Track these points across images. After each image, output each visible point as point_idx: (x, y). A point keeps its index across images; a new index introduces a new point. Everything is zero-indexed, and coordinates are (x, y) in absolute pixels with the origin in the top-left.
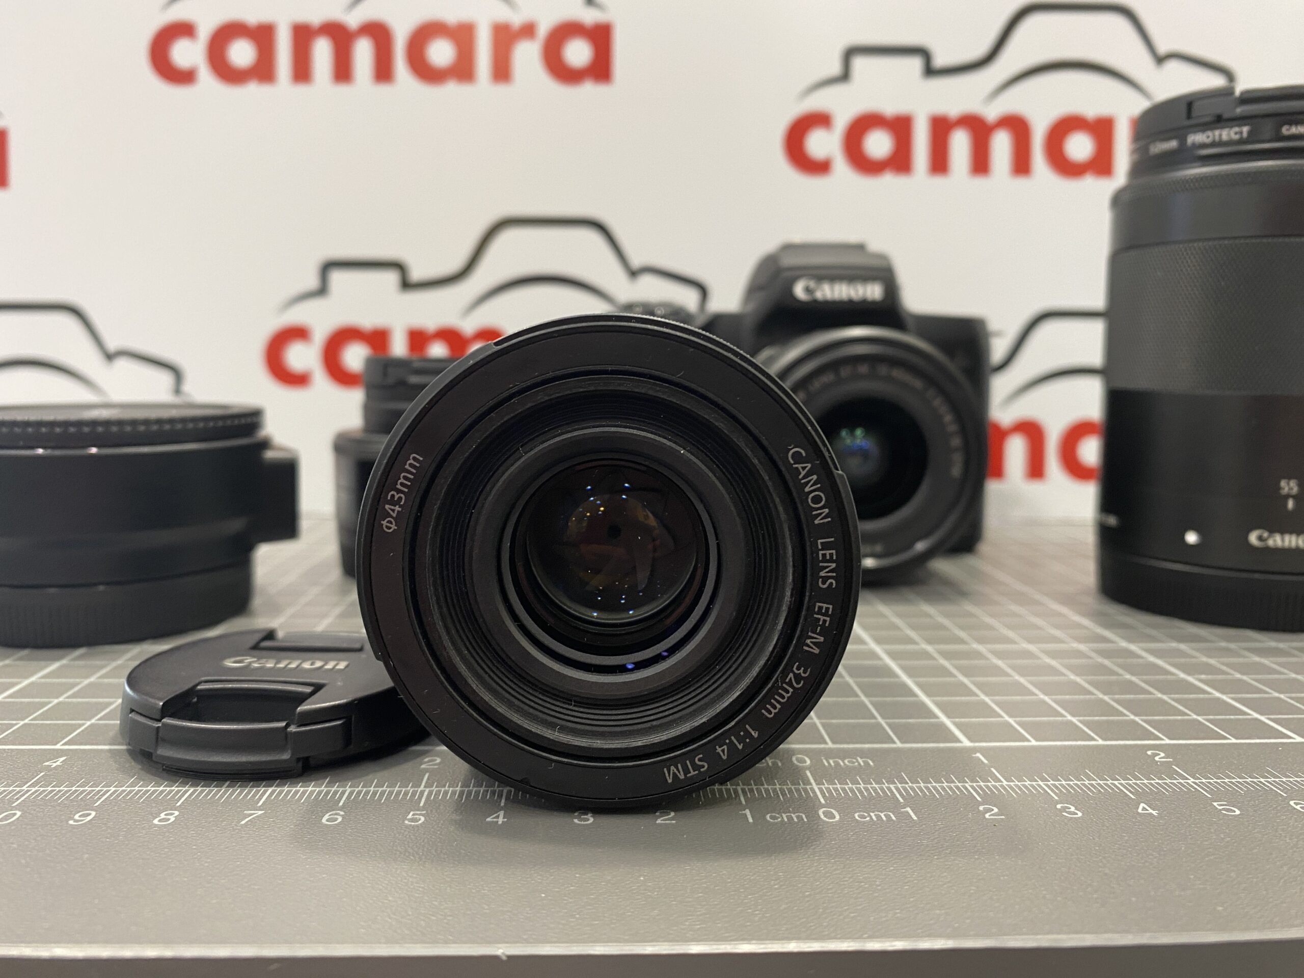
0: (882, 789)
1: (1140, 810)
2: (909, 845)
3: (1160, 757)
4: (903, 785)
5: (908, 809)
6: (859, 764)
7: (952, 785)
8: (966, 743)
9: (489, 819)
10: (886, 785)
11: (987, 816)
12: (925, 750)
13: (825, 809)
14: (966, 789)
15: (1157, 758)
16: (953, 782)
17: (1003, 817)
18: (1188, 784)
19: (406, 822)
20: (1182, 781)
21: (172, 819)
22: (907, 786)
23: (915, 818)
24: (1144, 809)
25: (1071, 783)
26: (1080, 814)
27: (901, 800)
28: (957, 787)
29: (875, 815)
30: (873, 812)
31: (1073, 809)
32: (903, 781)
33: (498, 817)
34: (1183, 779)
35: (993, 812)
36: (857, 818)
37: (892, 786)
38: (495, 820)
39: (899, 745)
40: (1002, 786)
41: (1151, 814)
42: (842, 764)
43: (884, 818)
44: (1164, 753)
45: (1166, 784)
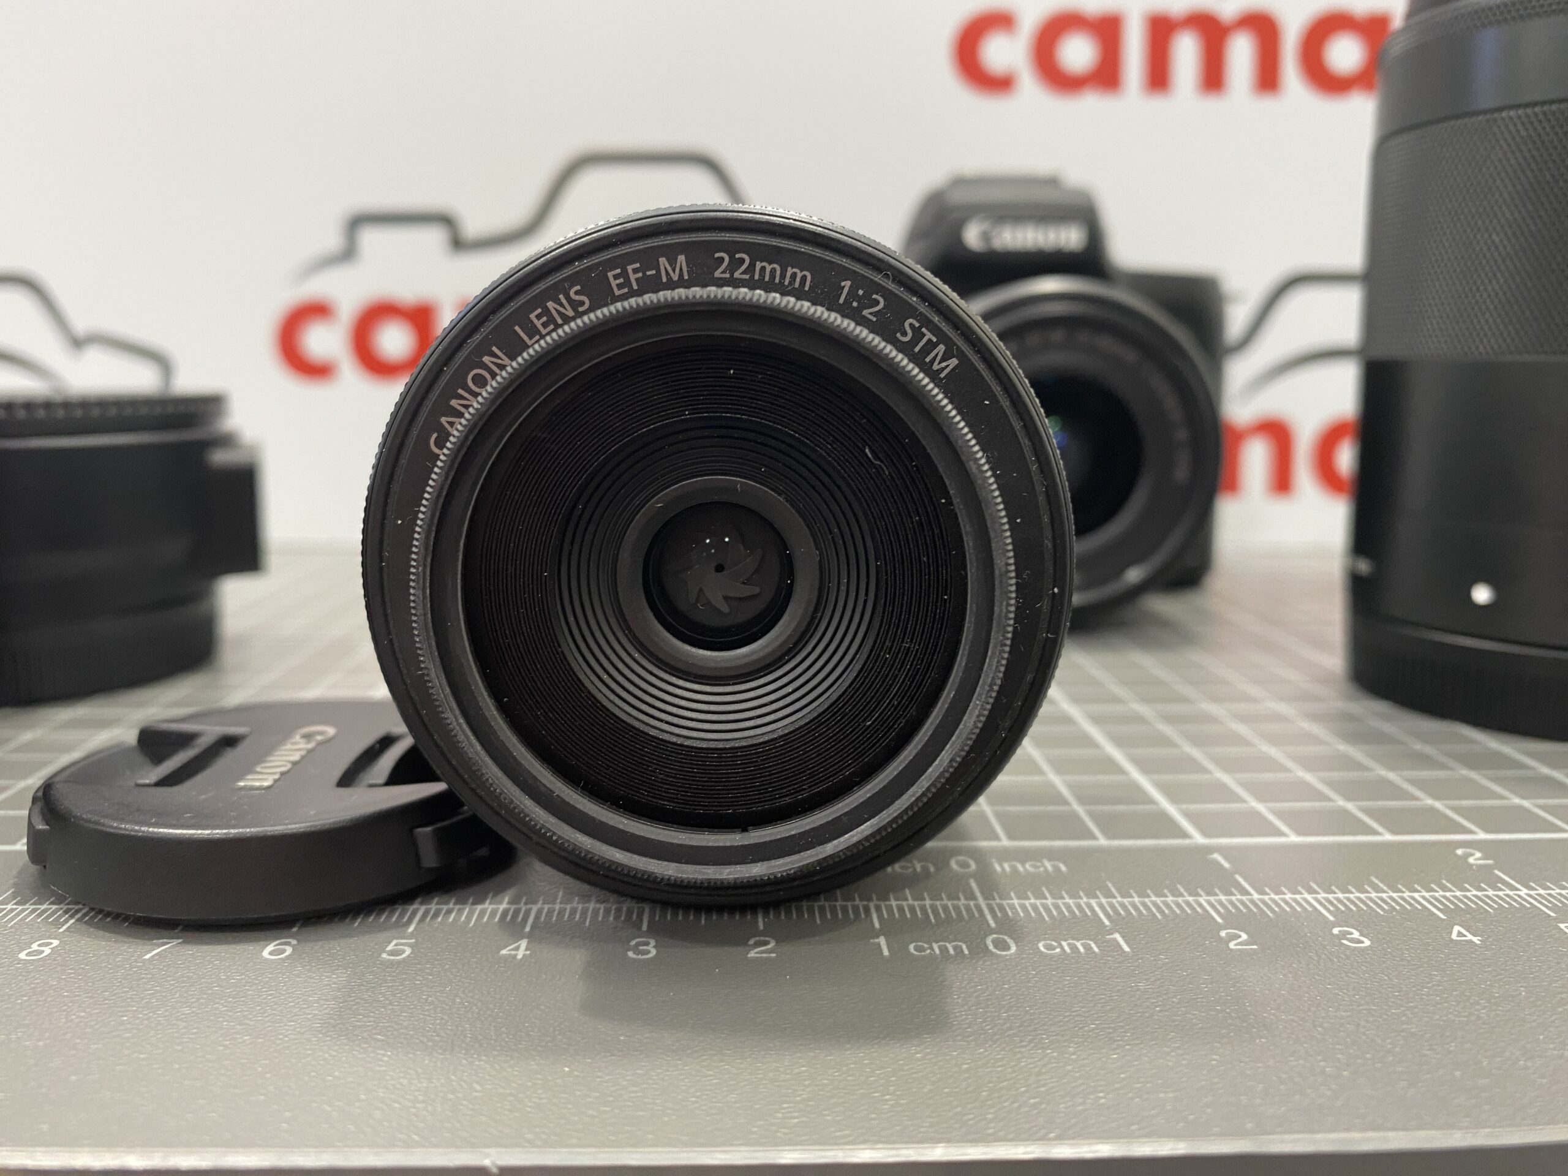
0: (1079, 906)
1: (1454, 936)
2: (1118, 991)
3: (1476, 858)
4: (1109, 900)
5: (1117, 936)
6: (1046, 870)
7: (1180, 900)
8: (1199, 839)
9: (504, 952)
10: (1085, 900)
11: (1232, 945)
12: (1140, 850)
13: (995, 936)
14: (1200, 905)
15: (1471, 860)
16: (1182, 895)
17: (1255, 947)
18: (1520, 896)
19: (384, 956)
20: (1511, 893)
21: (47, 951)
22: (1114, 901)
23: (1126, 949)
24: (1460, 934)
25: (1351, 896)
26: (1367, 943)
27: (1107, 923)
28: (1188, 903)
29: (1069, 945)
30: (1065, 940)
31: (1356, 934)
32: (1109, 895)
33: (517, 949)
34: (1512, 890)
35: (1240, 940)
36: (1042, 949)
37: (1093, 902)
38: (513, 952)
39: (1103, 842)
40: (1253, 902)
41: (1471, 942)
42: (1021, 868)
43: (1082, 950)
44: (1480, 851)
45: (1488, 896)
